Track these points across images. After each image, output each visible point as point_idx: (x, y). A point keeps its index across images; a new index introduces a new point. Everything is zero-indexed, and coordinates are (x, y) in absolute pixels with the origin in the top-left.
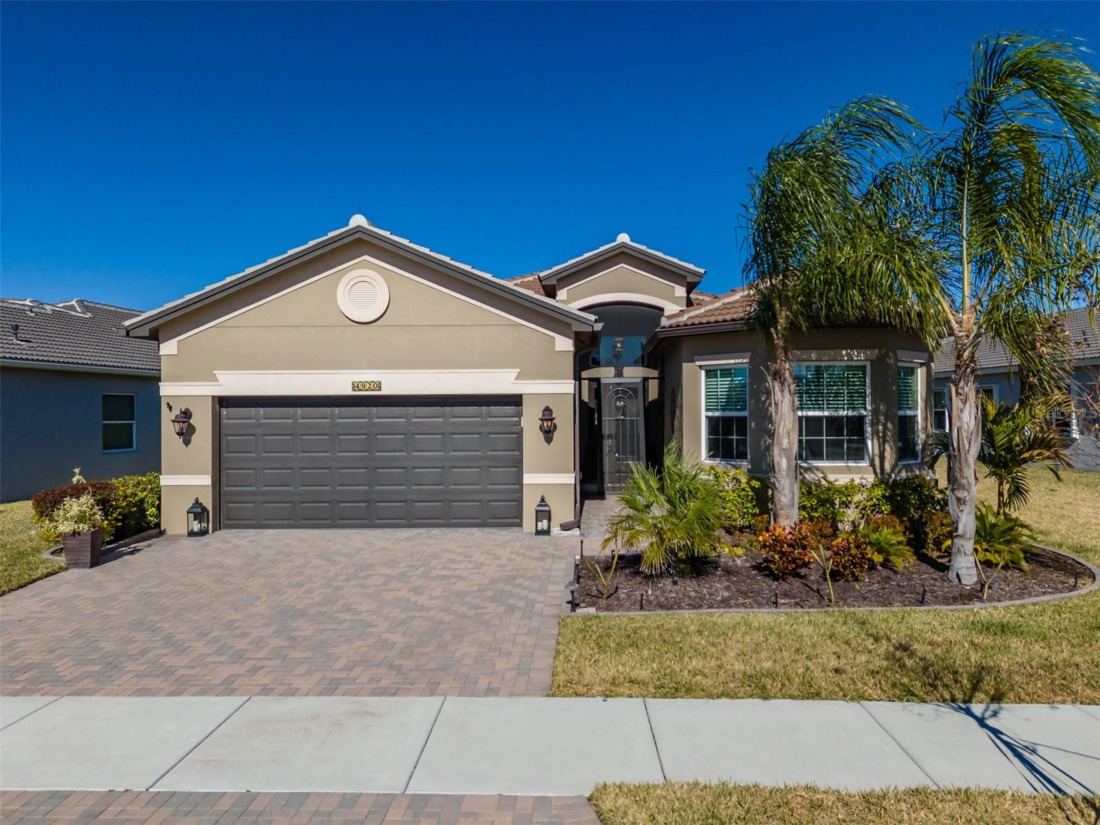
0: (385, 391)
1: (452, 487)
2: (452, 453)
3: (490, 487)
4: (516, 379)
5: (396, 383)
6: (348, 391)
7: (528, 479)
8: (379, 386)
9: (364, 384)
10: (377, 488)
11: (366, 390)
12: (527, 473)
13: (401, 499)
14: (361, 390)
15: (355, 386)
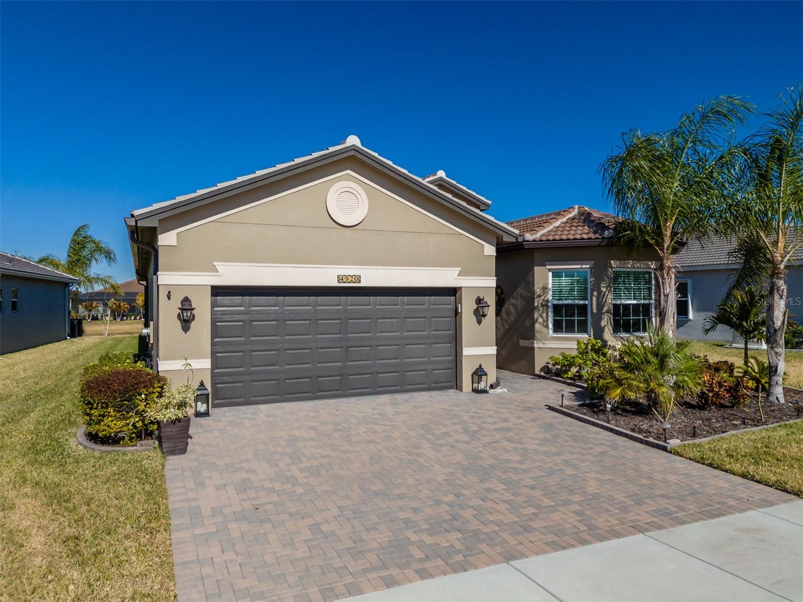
0: (364, 283)
1: (406, 360)
2: (406, 333)
3: (433, 359)
4: (458, 276)
5: (372, 277)
6: (334, 283)
7: (467, 351)
8: (358, 278)
9: (347, 277)
10: (349, 363)
11: (349, 282)
12: (465, 347)
13: (369, 372)
14: (344, 282)
15: (340, 279)
